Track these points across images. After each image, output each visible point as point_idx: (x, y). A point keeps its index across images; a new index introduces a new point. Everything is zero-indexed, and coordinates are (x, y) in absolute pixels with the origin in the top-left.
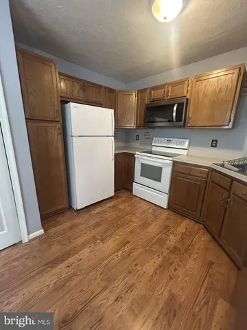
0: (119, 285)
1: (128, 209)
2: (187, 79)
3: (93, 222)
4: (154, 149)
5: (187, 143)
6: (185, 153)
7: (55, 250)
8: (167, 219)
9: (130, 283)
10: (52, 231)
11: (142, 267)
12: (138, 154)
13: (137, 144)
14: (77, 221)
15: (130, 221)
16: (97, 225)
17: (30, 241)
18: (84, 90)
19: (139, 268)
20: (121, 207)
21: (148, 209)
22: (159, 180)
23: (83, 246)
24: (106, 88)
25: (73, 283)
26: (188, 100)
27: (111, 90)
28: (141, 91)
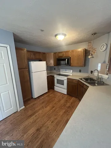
0: (52, 119)
1: (53, 96)
2: (70, 51)
3: (41, 102)
4: (61, 73)
5: (72, 71)
6: (71, 74)
7: (30, 112)
8: (67, 98)
9: (56, 118)
10: (28, 106)
11: (59, 113)
12: (55, 76)
13: (55, 71)
14: (35, 102)
15: (54, 100)
16: (43, 102)
17: (20, 110)
18: (34, 55)
19: (58, 113)
20: (51, 95)
21: (61, 95)
22: (63, 84)
23: (39, 110)
24: (42, 53)
25: (38, 120)
26: (70, 57)
27: (44, 53)
28: (55, 53)
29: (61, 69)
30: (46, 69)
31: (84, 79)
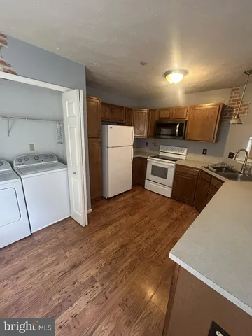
0: (146, 234)
1: (143, 198)
2: (186, 107)
4: (161, 154)
5: (186, 151)
6: (184, 158)
7: (103, 220)
8: (171, 204)
9: (152, 233)
11: (158, 227)
12: (149, 159)
13: (147, 150)
14: (110, 205)
15: (146, 205)
18: (112, 112)
19: (156, 227)
20: (138, 197)
21: (158, 198)
22: (165, 177)
24: (126, 108)
25: (121, 233)
26: (186, 121)
27: (130, 110)
28: (152, 111)
29: (161, 146)
30: (132, 144)
31: (215, 168)
